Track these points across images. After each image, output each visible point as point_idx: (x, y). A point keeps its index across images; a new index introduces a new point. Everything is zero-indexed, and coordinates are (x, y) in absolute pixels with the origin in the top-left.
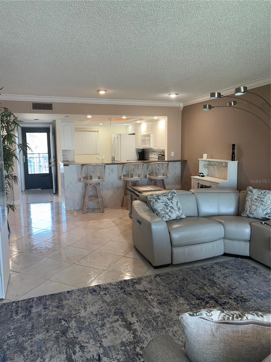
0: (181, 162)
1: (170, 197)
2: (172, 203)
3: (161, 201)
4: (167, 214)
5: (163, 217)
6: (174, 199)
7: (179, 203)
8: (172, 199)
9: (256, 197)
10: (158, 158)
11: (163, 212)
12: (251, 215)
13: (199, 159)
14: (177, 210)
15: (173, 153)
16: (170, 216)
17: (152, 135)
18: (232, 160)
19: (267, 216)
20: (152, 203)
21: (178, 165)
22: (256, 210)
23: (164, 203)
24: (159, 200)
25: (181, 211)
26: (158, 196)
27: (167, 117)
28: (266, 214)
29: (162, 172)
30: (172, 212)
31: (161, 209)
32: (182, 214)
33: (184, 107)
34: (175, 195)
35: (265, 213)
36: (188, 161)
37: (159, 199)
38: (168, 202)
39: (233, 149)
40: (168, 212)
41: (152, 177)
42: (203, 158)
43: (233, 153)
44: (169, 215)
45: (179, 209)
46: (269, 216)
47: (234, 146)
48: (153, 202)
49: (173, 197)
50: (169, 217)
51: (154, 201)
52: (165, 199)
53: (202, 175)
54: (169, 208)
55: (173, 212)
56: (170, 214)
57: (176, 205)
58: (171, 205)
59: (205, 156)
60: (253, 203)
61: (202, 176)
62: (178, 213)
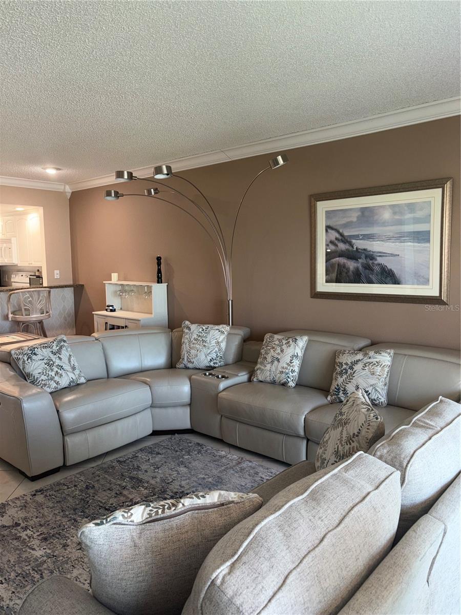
0: (73, 288)
1: (55, 348)
2: (60, 359)
3: (40, 357)
4: (52, 379)
5: (45, 385)
6: (64, 351)
7: (72, 358)
8: (59, 352)
9: (195, 336)
10: (29, 282)
11: (43, 377)
12: (190, 365)
13: (104, 282)
14: (71, 370)
15: (57, 272)
16: (58, 383)
17: (14, 240)
18: (158, 282)
19: (212, 364)
20: (21, 362)
21: (69, 294)
22: (196, 356)
23: (45, 361)
24: (34, 357)
25: (77, 372)
26: (33, 350)
27: (42, 208)
28: (211, 360)
29: (39, 307)
30: (61, 375)
31: (40, 371)
32: (79, 376)
33: (72, 192)
34: (66, 344)
35: (209, 358)
36: (85, 286)
37: (35, 354)
38: (53, 357)
39: (159, 264)
40: (53, 375)
41: (20, 318)
42: (111, 280)
43: (159, 271)
44: (55, 381)
45: (74, 368)
46: (214, 364)
47: (159, 259)
48: (24, 361)
49: (61, 348)
50: (55, 385)
51: (26, 359)
52: (46, 352)
53: (111, 308)
54: (56, 369)
55: (64, 374)
56: (57, 378)
57: (67, 362)
58: (58, 362)
59: (115, 276)
60: (192, 346)
61: (111, 311)
62: (71, 375)
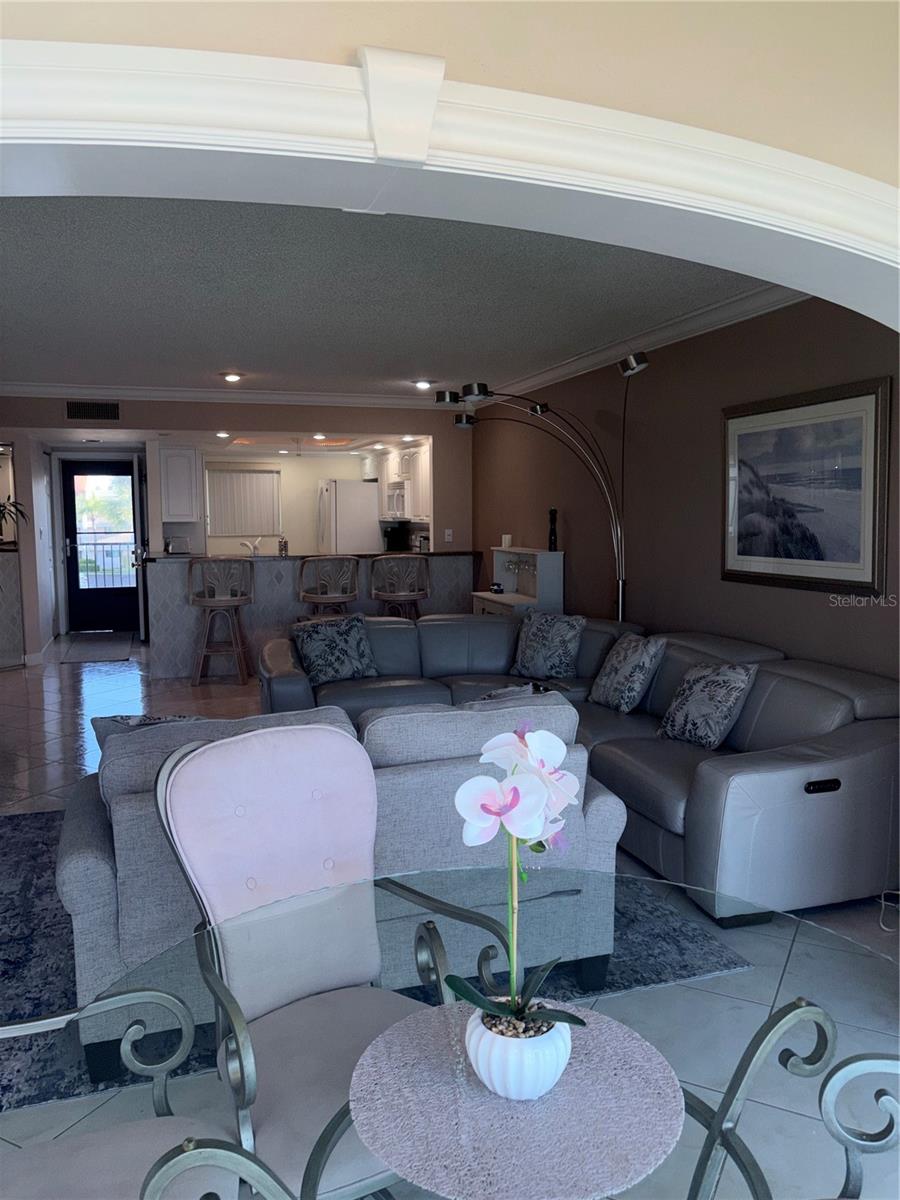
0: (471, 557)
1: (343, 628)
2: (346, 641)
3: (321, 636)
4: (331, 665)
5: (321, 671)
6: (353, 633)
7: (364, 642)
8: (347, 633)
9: (534, 629)
11: (320, 662)
12: (524, 672)
13: (492, 548)
14: (356, 657)
15: (448, 532)
16: (337, 671)
17: (407, 484)
18: (550, 550)
19: (553, 673)
20: (300, 640)
21: (465, 564)
22: (532, 658)
23: (327, 643)
24: (315, 636)
25: (366, 661)
26: (315, 629)
28: (552, 668)
29: (409, 581)
30: (343, 662)
31: (318, 653)
32: (369, 667)
34: (359, 624)
35: (549, 664)
37: (317, 633)
38: (338, 638)
39: (553, 520)
40: (333, 660)
41: (386, 596)
42: (501, 545)
43: (553, 532)
44: (334, 668)
45: (362, 655)
46: (557, 673)
47: (553, 514)
48: (303, 640)
49: (351, 628)
50: (333, 672)
51: (305, 637)
52: (331, 632)
53: (496, 587)
54: (337, 653)
55: (346, 661)
56: (336, 665)
57: (354, 647)
58: (342, 645)
59: (506, 539)
60: (529, 643)
61: (496, 592)
62: (356, 664)
